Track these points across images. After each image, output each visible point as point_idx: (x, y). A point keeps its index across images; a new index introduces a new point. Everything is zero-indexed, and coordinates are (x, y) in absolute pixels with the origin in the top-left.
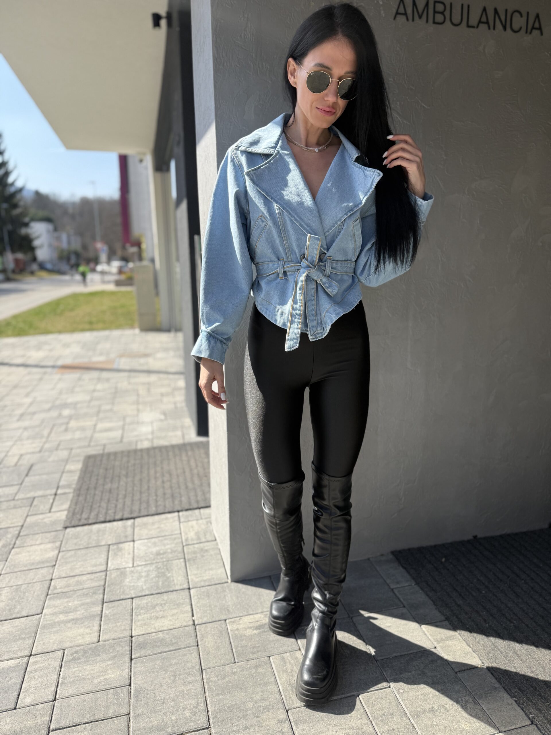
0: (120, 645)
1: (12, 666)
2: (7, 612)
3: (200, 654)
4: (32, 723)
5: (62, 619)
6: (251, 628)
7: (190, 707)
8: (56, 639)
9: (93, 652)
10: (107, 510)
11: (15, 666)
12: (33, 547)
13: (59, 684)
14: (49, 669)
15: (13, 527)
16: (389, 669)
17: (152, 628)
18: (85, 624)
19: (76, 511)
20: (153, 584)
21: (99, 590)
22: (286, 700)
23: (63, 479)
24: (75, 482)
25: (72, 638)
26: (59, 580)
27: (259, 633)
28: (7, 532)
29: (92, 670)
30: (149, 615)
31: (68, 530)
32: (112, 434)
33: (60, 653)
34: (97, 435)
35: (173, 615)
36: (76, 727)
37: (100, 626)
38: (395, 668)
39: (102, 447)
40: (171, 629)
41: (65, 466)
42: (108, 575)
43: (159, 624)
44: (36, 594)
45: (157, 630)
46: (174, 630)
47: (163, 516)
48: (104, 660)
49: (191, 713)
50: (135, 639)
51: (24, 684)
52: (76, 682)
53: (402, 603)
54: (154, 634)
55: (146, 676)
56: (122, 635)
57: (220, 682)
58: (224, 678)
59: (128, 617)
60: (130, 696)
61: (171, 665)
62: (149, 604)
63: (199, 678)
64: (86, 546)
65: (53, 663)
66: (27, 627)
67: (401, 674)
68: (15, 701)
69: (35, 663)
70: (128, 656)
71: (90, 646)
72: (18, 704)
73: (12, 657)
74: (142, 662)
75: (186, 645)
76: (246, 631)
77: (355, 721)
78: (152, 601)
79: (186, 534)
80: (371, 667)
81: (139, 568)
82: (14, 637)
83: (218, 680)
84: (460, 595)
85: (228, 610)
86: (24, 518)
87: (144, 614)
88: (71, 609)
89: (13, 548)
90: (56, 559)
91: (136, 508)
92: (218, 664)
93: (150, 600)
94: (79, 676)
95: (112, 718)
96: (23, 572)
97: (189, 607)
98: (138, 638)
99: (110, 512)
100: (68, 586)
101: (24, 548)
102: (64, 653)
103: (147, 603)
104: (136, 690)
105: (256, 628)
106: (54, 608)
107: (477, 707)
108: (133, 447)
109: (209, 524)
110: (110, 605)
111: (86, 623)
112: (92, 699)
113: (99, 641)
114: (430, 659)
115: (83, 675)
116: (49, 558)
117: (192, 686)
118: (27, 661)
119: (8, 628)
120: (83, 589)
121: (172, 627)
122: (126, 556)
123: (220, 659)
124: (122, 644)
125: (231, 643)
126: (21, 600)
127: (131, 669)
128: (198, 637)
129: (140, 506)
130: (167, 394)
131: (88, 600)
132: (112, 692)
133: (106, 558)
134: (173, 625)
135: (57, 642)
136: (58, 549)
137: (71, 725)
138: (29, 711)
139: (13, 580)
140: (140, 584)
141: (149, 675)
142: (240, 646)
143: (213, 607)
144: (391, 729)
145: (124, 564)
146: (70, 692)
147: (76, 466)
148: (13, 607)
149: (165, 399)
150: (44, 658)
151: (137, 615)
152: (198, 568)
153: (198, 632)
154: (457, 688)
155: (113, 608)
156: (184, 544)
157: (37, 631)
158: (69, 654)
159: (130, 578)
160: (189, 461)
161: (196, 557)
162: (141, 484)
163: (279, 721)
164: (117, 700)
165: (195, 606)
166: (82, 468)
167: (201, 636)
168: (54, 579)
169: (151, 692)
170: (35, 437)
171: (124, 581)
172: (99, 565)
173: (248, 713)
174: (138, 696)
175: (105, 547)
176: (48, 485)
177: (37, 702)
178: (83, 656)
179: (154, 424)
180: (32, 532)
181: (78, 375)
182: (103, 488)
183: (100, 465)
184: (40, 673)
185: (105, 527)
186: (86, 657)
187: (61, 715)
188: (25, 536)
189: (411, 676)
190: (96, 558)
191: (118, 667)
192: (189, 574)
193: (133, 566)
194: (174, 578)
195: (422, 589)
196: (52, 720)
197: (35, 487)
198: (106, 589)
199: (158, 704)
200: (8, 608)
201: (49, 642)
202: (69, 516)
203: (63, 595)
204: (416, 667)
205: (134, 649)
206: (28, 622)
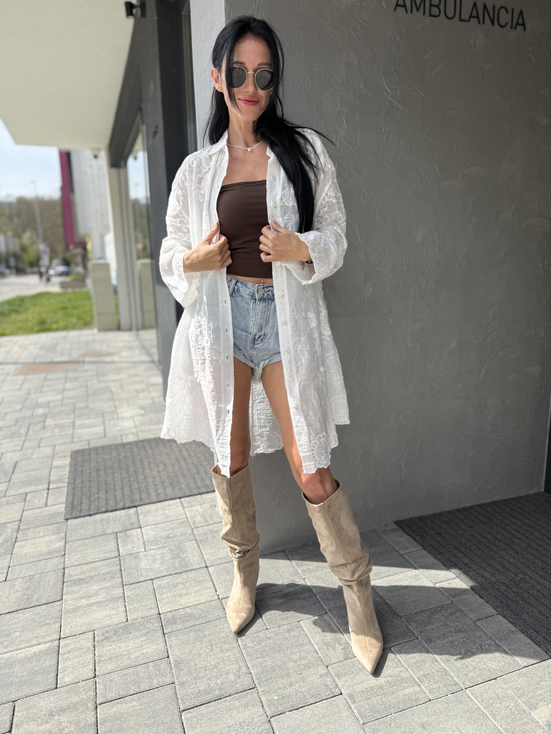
0: (150, 622)
1: (44, 650)
2: (25, 601)
4: (77, 699)
5: (86, 603)
6: (275, 597)
7: (232, 671)
8: (83, 622)
9: (123, 630)
10: (107, 499)
11: (47, 650)
12: (37, 539)
13: (96, 662)
14: (83, 650)
15: (11, 522)
16: (413, 623)
17: (178, 605)
19: (75, 503)
20: (170, 565)
21: (116, 575)
22: (324, 657)
23: (52, 474)
24: (67, 476)
25: (99, 620)
26: (73, 568)
28: (6, 527)
29: (126, 647)
30: (172, 593)
31: (70, 522)
32: (93, 430)
33: (91, 635)
34: (78, 431)
35: (196, 592)
36: (123, 699)
37: (126, 607)
38: (419, 622)
39: (87, 443)
40: (197, 605)
41: (52, 462)
42: (121, 560)
43: (184, 601)
44: (51, 582)
45: (184, 606)
46: (201, 605)
47: (165, 503)
48: (137, 637)
49: (235, 676)
50: (163, 616)
51: (59, 665)
52: (114, 659)
53: (414, 566)
54: (181, 610)
55: (183, 647)
56: (149, 614)
57: (257, 647)
58: (260, 643)
59: (152, 597)
60: (171, 667)
61: (205, 636)
62: (171, 584)
63: (235, 645)
64: (93, 535)
65: (85, 643)
66: (50, 613)
67: (425, 626)
68: (54, 680)
69: (66, 645)
70: (160, 631)
71: (120, 625)
72: (58, 684)
73: (41, 641)
74: (176, 636)
75: (216, 617)
78: (173, 580)
79: (193, 518)
80: (397, 623)
81: (153, 552)
82: (38, 623)
83: (255, 645)
84: (466, 555)
86: (20, 513)
87: (167, 592)
88: (91, 593)
89: (16, 542)
90: (64, 549)
91: (136, 497)
92: (251, 632)
93: (170, 580)
94: (115, 653)
95: (157, 688)
96: (32, 563)
97: (211, 583)
98: (166, 615)
99: (110, 502)
100: (83, 573)
101: (28, 541)
102: (94, 634)
103: (168, 583)
104: (175, 661)
105: (281, 597)
106: (74, 594)
107: (500, 648)
108: (119, 441)
109: (214, 507)
110: (131, 587)
111: (110, 605)
112: (133, 672)
113: (127, 621)
114: (449, 612)
115: (119, 652)
116: (57, 548)
117: (231, 653)
118: (58, 644)
119: (29, 616)
120: (100, 574)
121: (198, 603)
122: (136, 542)
124: (152, 621)
125: (259, 612)
126: (37, 589)
127: (166, 643)
129: (141, 496)
130: (142, 391)
131: (107, 584)
132: (152, 664)
133: (116, 544)
135: (85, 625)
136: (64, 539)
137: (118, 697)
138: (71, 689)
139: (23, 571)
140: (157, 566)
141: (186, 646)
142: (268, 614)
144: (426, 673)
145: (136, 549)
146: (110, 667)
147: (65, 462)
148: (30, 596)
149: (141, 395)
150: (75, 639)
151: (161, 595)
152: (211, 547)
155: (134, 590)
156: (193, 527)
157: (61, 615)
158: (100, 634)
159: (146, 562)
160: (180, 451)
161: (207, 538)
162: (136, 475)
163: (321, 676)
164: (159, 671)
165: (216, 582)
166: (70, 463)
168: (67, 567)
169: (191, 662)
170: (12, 436)
171: (139, 565)
172: (110, 552)
173: (290, 671)
174: (179, 666)
175: (112, 535)
176: (38, 480)
177: (78, 681)
178: (114, 635)
179: (136, 419)
180: (32, 526)
181: (43, 375)
182: (98, 481)
183: (90, 459)
184: (75, 653)
185: (108, 516)
186: (118, 636)
187: (106, 690)
188: (26, 529)
189: (435, 628)
190: (105, 545)
191: (153, 642)
192: (203, 553)
193: (145, 551)
194: (190, 558)
195: (429, 552)
196: (98, 695)
197: (24, 483)
198: (123, 573)
199: (200, 671)
200: (25, 597)
201: (76, 626)
202: (68, 509)
203: (80, 581)
204: (438, 619)
205: (165, 625)
206: (50, 609)
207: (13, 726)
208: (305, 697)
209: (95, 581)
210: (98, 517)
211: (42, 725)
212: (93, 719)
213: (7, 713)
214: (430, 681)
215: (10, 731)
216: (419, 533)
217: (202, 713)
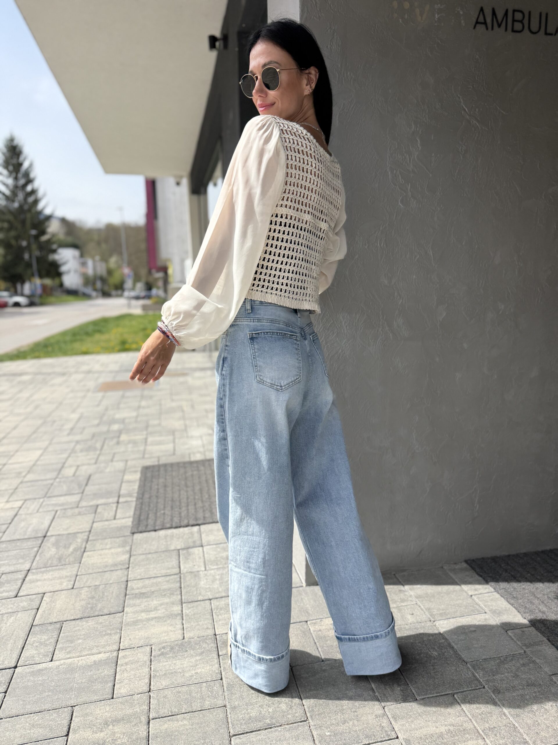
0: (206, 642)
1: (103, 659)
2: (89, 609)
4: (131, 711)
5: (145, 617)
7: (285, 701)
8: (142, 635)
9: (179, 648)
10: (172, 516)
11: (106, 660)
12: (104, 551)
13: (152, 677)
14: (140, 663)
15: (82, 533)
16: (480, 670)
19: (142, 518)
21: (175, 591)
22: (381, 697)
23: (123, 488)
24: (136, 491)
25: (157, 635)
26: (135, 581)
28: (77, 537)
29: (181, 664)
31: (136, 536)
32: (163, 447)
33: (148, 649)
34: (149, 448)
36: (175, 716)
37: (183, 624)
38: (487, 670)
39: (156, 459)
41: (123, 476)
42: (182, 578)
44: (114, 594)
48: (192, 656)
49: (287, 706)
50: (219, 637)
51: (117, 675)
52: (168, 675)
53: (484, 609)
56: (206, 633)
57: (311, 679)
58: (315, 675)
59: (209, 616)
60: (224, 689)
64: (157, 551)
65: (142, 657)
66: (111, 624)
67: (494, 675)
68: (111, 690)
69: (124, 657)
70: (215, 652)
71: (176, 642)
72: (115, 694)
73: (102, 651)
76: (329, 631)
77: (454, 718)
80: (462, 668)
81: (212, 572)
82: (100, 633)
83: (309, 676)
84: (543, 602)
85: (307, 612)
86: (90, 525)
87: (225, 614)
88: (151, 608)
89: (84, 551)
90: (128, 563)
91: (200, 515)
92: (306, 662)
94: (170, 670)
95: (209, 709)
96: (98, 574)
98: (222, 636)
99: (175, 519)
100: (144, 587)
101: (95, 552)
102: (151, 648)
103: (225, 605)
104: (228, 684)
106: (134, 607)
108: (187, 459)
110: (190, 605)
111: (169, 622)
112: (186, 691)
113: (184, 639)
114: (521, 662)
115: (174, 669)
116: (122, 561)
118: (117, 655)
119: (92, 625)
120: (160, 589)
122: (197, 560)
123: (307, 657)
124: (207, 641)
125: (315, 643)
126: (101, 599)
127: (220, 664)
129: (204, 514)
131: (167, 600)
132: (205, 685)
133: (178, 561)
135: (143, 639)
136: (129, 553)
137: (170, 714)
138: (127, 701)
139: (90, 581)
140: (216, 586)
142: (325, 645)
144: (492, 727)
145: (196, 567)
146: (164, 683)
147: (135, 476)
148: (94, 605)
149: (210, 415)
150: (133, 652)
151: (218, 615)
155: (192, 608)
157: (122, 627)
158: (157, 649)
159: (205, 581)
162: (201, 493)
163: (377, 716)
164: (212, 692)
166: (140, 478)
168: (130, 581)
169: (243, 687)
170: (89, 449)
171: (199, 584)
172: (172, 568)
173: (344, 708)
174: (232, 689)
175: (175, 551)
176: (108, 494)
177: (133, 693)
178: (170, 651)
179: (205, 439)
180: (100, 537)
181: (120, 393)
182: (165, 497)
183: (159, 475)
184: (132, 666)
185: (172, 533)
186: (174, 653)
187: (159, 705)
188: (94, 540)
189: (504, 678)
190: (167, 562)
191: (207, 662)
193: (205, 570)
195: (502, 596)
196: (151, 710)
197: (96, 495)
198: (183, 591)
200: (89, 606)
201: (135, 638)
202: (135, 523)
203: (142, 595)
204: (509, 670)
205: (221, 647)
206: (112, 620)
207: (71, 730)
208: (358, 736)
209: (156, 596)
210: (162, 533)
211: (96, 733)
212: (145, 733)
213: (66, 717)
214: (496, 735)
215: (67, 735)
216: (491, 575)
217: (251, 740)
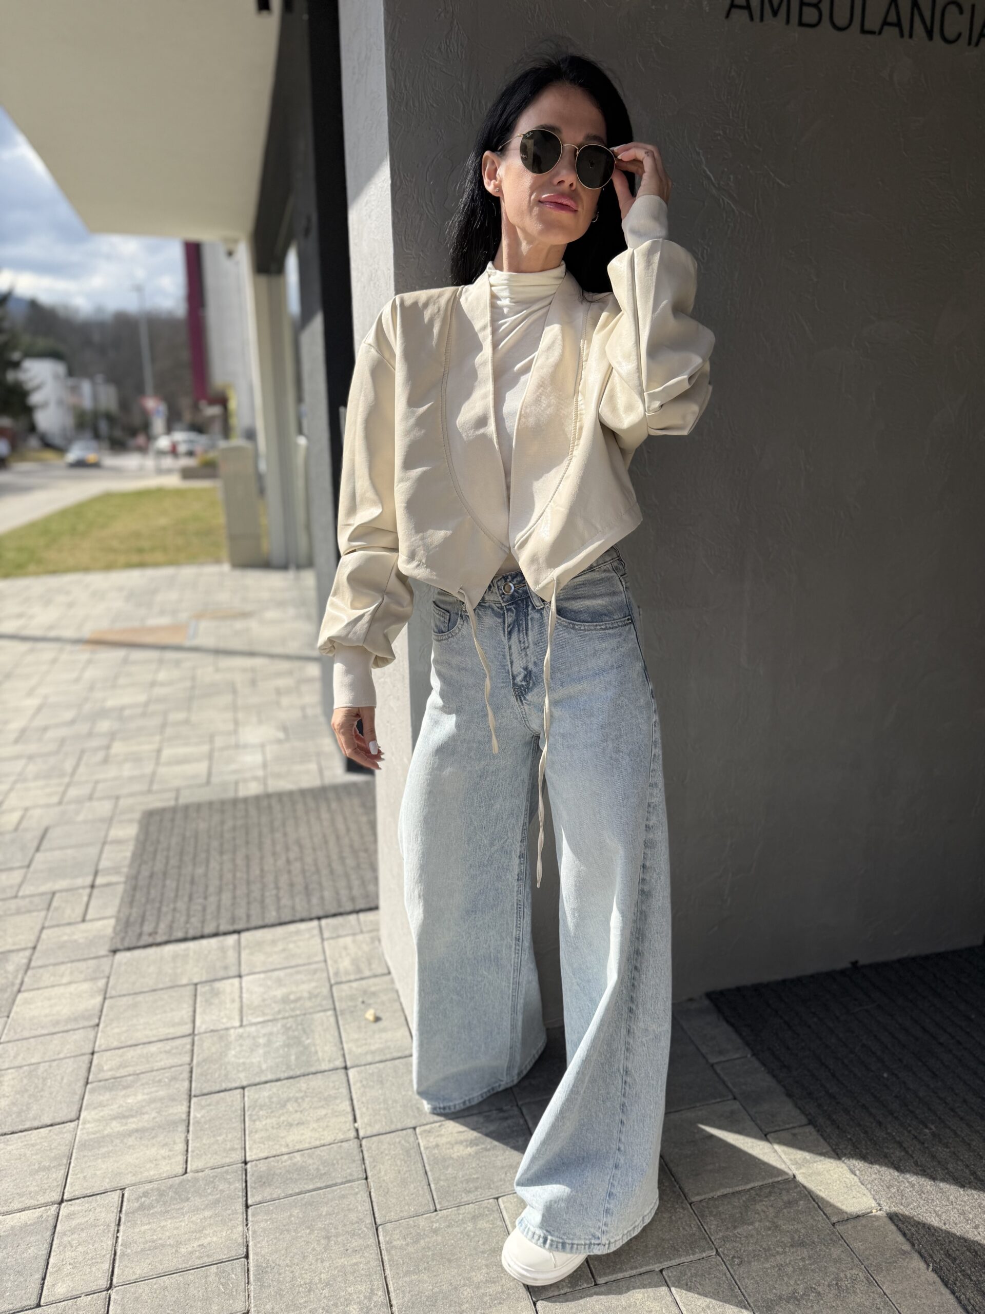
0: (224, 1179)
1: (29, 1223)
2: (14, 1116)
3: (372, 1194)
5: (118, 1129)
6: (461, 1142)
7: (358, 1297)
8: (107, 1168)
9: (176, 1193)
10: (189, 916)
11: (35, 1223)
12: (56, 988)
13: (117, 1257)
14: (97, 1229)
15: (18, 950)
16: (712, 1218)
17: (281, 1145)
18: (159, 1139)
19: (132, 919)
20: (281, 1059)
21: (181, 1073)
23: (104, 856)
24: (127, 862)
25: (136, 1166)
26: (109, 1053)
27: (476, 1153)
28: (7, 961)
29: (177, 1228)
30: (274, 1119)
31: (120, 956)
32: (190, 769)
33: (116, 1196)
34: (163, 771)
35: (318, 1119)
37: (187, 1142)
38: (724, 1216)
39: (172, 795)
40: (315, 1148)
41: (108, 830)
42: (196, 1043)
43: (293, 1138)
44: (65, 1081)
45: (291, 1149)
46: (322, 1148)
47: (292, 928)
48: (197, 1210)
49: (361, 1309)
50: (252, 1166)
51: (52, 1256)
52: (149, 1252)
53: (731, 1091)
54: (286, 1157)
55: (276, 1238)
56: (228, 1160)
57: (411, 1249)
58: (416, 1242)
59: (238, 1125)
60: (248, 1278)
61: (320, 1216)
62: (275, 1099)
63: (372, 1241)
64: (155, 987)
65: (103, 1215)
66: (53, 1147)
67: (735, 1227)
68: (37, 1290)
69: (70, 1216)
70: (240, 1200)
72: (43, 1297)
73: (29, 1205)
74: (267, 1212)
75: (346, 1177)
76: (452, 1148)
78: (280, 1092)
79: (336, 962)
80: (682, 1216)
81: (253, 1029)
82: (29, 1166)
83: (407, 1245)
84: (833, 1075)
86: (37, 934)
87: (267, 1117)
88: (131, 1110)
89: (19, 991)
90: (99, 1014)
91: (241, 912)
92: (405, 1214)
93: (275, 1090)
94: (153, 1241)
96: (40, 1039)
97: (348, 1103)
98: (256, 1166)
99: (193, 920)
100: (124, 1065)
101: (40, 992)
102: (123, 1195)
103: (270, 1098)
104: (258, 1266)
105: (471, 1143)
106: (100, 1109)
107: (874, 1289)
108: (230, 794)
109: (377, 943)
110: (204, 1101)
111: (161, 1138)
112: (179, 1284)
113: (186, 1172)
114: (785, 1198)
115: (160, 1239)
116: (87, 1010)
117: (361, 1257)
118: (56, 1213)
119: (17, 1149)
120: (152, 1070)
121: (318, 1143)
122: (228, 1006)
123: (408, 1204)
124: (229, 1177)
125: (426, 1173)
126: (38, 1094)
127: (247, 1225)
128: (367, 1162)
129: (249, 909)
130: (288, 691)
131: (162, 1093)
132: (215, 1271)
133: (191, 1009)
134: (320, 1139)
135: (109, 1175)
136: (102, 993)
138: (64, 1310)
139: (22, 1055)
140: (256, 1058)
141: (281, 1237)
142: (442, 1178)
143: (390, 1102)
145: (224, 1020)
146: (138, 1272)
147: (129, 831)
148: (24, 1108)
149: (285, 701)
150: (87, 1205)
151: (254, 1121)
152: (359, 1028)
153: (365, 1152)
154: (836, 1252)
155: (208, 1108)
156: (333, 982)
157: (72, 1153)
158: (133, 1197)
159: (238, 1049)
160: (333, 821)
161: (355, 1006)
162: (248, 866)
164: (226, 1285)
165: (358, 1101)
166: (138, 836)
167: (372, 1160)
168: (98, 1052)
169: (285, 1271)
170: (49, 774)
171: (226, 1055)
172: (179, 1023)
174: (263, 1277)
175: (188, 988)
176: (77, 868)
177: (78, 1293)
178: (157, 1201)
179: (268, 749)
180: (52, 961)
181: (121, 655)
182: (180, 875)
183: (172, 828)
184: (82, 1235)
185: (187, 949)
186: (165, 1203)
188: (40, 967)
189: (754, 1232)
190: (172, 1010)
191: (224, 1222)
192: (344, 1039)
193: (241, 1026)
194: (318, 1048)
195: (764, 1065)
197: (53, 872)
198: (194, 1071)
199: (299, 1292)
200: (15, 1109)
201: (94, 1176)
202: (118, 928)
203: (117, 1084)
204: (762, 1214)
205: (251, 1187)
206: (54, 1136)
209: (143, 1085)
210: (169, 949)
216: (749, 1022)
